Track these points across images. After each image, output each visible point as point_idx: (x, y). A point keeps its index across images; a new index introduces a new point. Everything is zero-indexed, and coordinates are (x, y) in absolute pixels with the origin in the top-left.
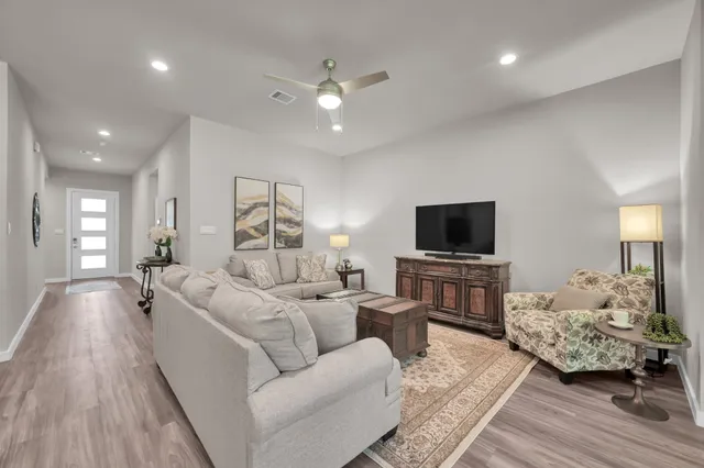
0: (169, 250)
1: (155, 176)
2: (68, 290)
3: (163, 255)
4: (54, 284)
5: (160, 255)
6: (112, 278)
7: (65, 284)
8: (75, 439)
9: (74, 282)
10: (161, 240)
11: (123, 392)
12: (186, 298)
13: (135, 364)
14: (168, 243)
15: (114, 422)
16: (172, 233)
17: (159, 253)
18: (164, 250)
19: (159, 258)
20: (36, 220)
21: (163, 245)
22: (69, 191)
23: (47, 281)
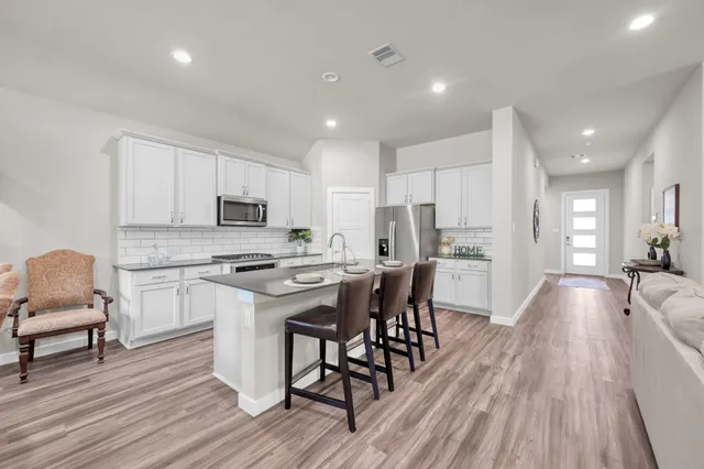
0: (667, 253)
1: (650, 162)
2: (561, 282)
3: (659, 257)
4: (552, 274)
5: (654, 257)
6: (602, 278)
7: (560, 276)
8: (538, 419)
9: (567, 275)
10: (656, 240)
11: (588, 401)
12: (666, 322)
13: (609, 379)
14: (665, 243)
15: (573, 428)
16: (671, 230)
17: (653, 256)
18: (660, 253)
19: (652, 262)
20: (536, 221)
21: (658, 246)
22: (563, 194)
23: (547, 271)
